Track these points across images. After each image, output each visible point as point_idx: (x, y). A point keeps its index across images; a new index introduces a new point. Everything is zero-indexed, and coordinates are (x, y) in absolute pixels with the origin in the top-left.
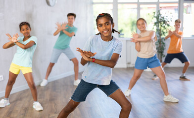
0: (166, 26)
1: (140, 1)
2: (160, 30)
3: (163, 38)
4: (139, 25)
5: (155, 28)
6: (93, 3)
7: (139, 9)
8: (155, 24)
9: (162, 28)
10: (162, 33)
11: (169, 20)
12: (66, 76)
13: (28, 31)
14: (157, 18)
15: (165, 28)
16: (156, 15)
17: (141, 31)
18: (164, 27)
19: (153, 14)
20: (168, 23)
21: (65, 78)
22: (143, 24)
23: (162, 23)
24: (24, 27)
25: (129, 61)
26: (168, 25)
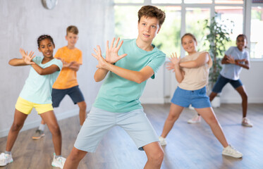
0: (224, 41)
1: (185, 2)
2: (215, 46)
3: (219, 59)
4: (185, 44)
5: (208, 43)
6: (114, 4)
7: (183, 13)
8: (208, 37)
9: (218, 44)
10: (218, 51)
11: (229, 32)
12: (71, 115)
13: (50, 48)
14: (211, 28)
15: (223, 44)
16: (209, 25)
17: (189, 52)
18: (221, 42)
19: (205, 22)
20: (227, 36)
21: (70, 118)
22: (191, 42)
23: (218, 36)
24: (44, 42)
25: (167, 94)
26: (227, 40)
